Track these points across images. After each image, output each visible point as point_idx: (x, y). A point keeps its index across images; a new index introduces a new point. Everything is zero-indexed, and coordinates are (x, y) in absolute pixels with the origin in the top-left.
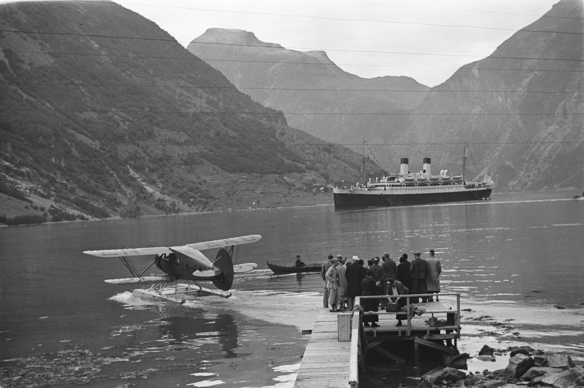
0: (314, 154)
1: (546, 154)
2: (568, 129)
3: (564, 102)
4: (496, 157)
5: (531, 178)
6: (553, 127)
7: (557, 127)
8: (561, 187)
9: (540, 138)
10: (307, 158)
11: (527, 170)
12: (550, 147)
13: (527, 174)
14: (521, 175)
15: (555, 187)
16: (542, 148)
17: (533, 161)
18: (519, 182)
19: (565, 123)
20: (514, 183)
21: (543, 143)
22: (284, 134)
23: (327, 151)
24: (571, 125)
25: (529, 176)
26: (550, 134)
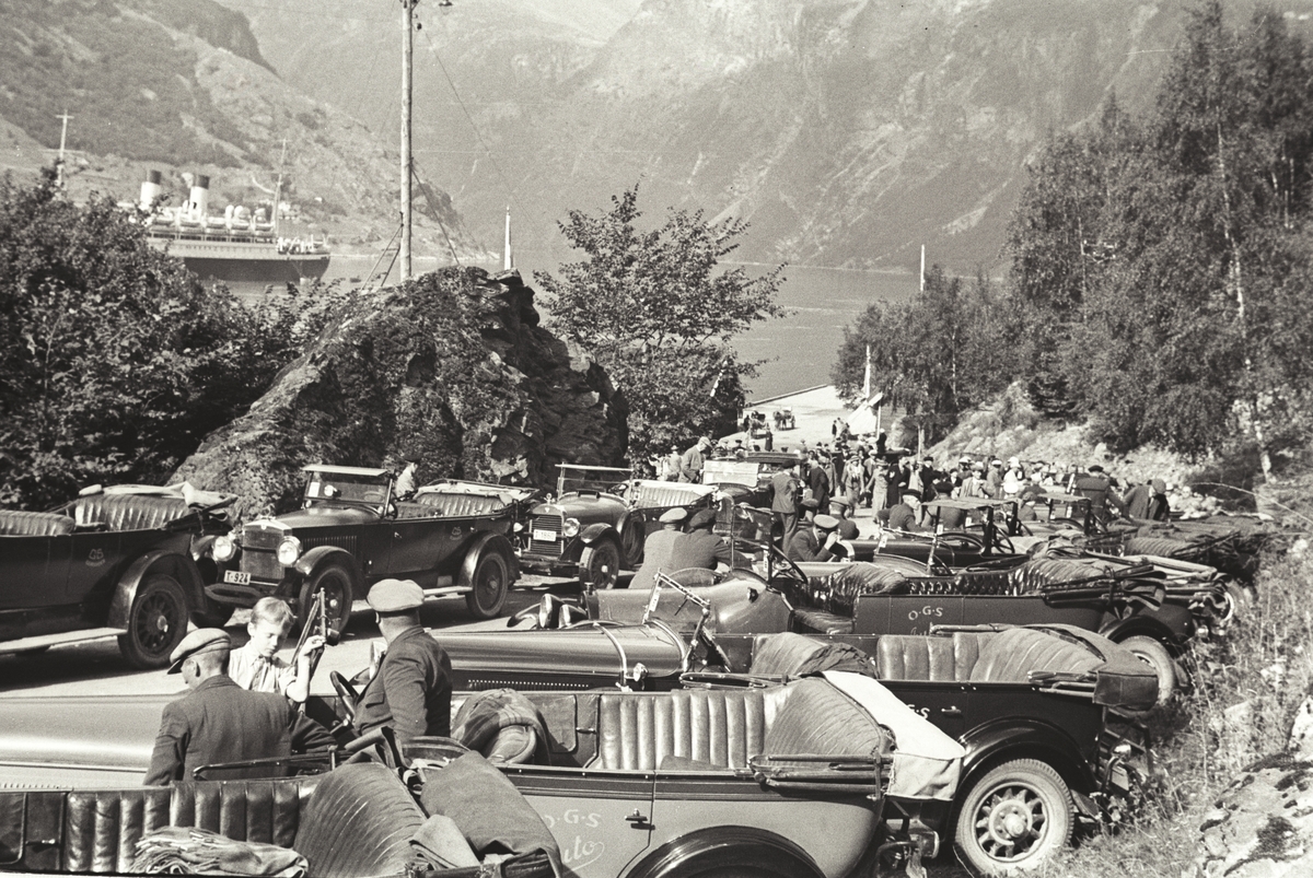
0: (272, 128)
1: (865, 187)
2: (920, 137)
3: (921, 74)
4: (761, 179)
5: (825, 237)
6: (890, 127)
7: (900, 128)
8: (880, 265)
9: (860, 150)
10: (252, 135)
11: (821, 218)
12: (877, 172)
13: (817, 228)
14: (806, 228)
15: (869, 262)
16: (859, 172)
17: (836, 198)
18: (801, 243)
19: (916, 122)
20: (789, 243)
21: (863, 160)
22: (217, 69)
23: (305, 124)
24: (928, 128)
25: (822, 233)
26: (881, 141)
